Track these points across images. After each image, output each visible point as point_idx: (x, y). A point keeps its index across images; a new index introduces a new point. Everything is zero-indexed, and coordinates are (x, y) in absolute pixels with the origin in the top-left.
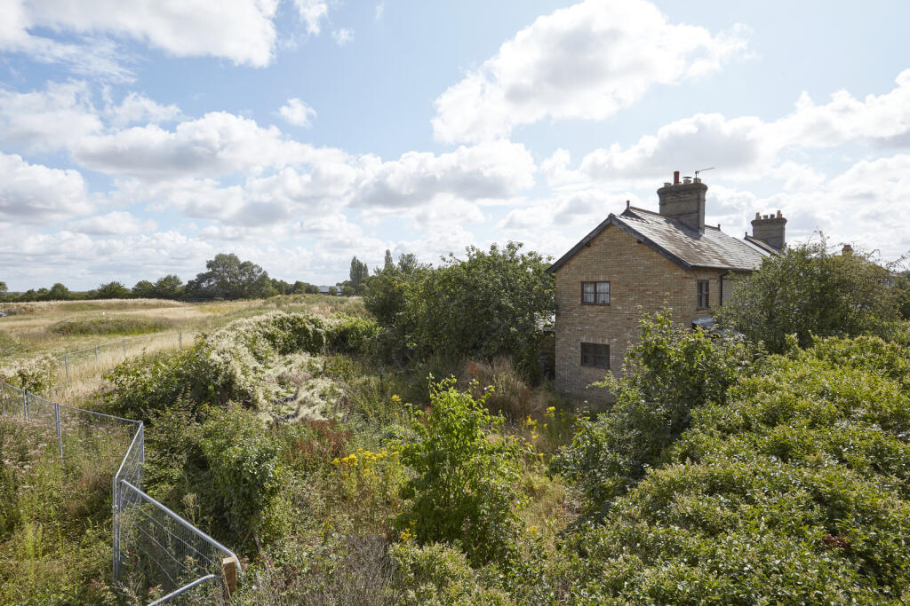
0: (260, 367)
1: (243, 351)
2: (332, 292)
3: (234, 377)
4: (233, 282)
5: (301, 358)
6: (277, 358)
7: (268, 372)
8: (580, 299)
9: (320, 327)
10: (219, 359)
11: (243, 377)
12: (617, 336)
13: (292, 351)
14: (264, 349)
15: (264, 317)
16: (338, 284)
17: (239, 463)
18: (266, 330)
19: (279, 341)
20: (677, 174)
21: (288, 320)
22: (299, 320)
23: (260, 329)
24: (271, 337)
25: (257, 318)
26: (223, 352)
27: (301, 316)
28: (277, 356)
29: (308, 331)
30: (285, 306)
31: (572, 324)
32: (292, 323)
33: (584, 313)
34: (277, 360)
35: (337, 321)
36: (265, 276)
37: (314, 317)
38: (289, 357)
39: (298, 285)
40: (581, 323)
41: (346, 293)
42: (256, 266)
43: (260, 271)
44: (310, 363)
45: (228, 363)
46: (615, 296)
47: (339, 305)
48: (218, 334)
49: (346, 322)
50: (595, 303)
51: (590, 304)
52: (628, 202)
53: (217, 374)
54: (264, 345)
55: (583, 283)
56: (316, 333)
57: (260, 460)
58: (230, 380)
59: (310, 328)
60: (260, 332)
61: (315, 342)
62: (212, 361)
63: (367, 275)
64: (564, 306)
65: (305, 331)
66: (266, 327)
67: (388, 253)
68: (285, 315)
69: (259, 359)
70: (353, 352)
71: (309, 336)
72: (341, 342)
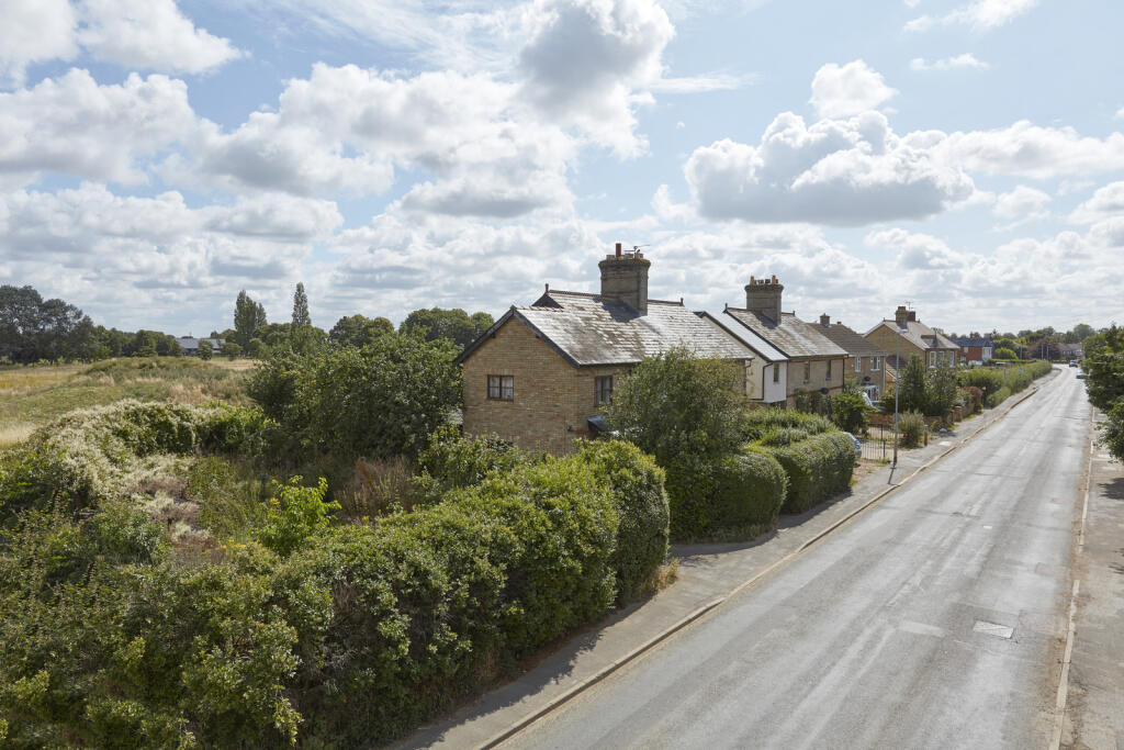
0: (117, 470)
1: (98, 453)
2: (204, 351)
3: (91, 481)
4: (29, 334)
5: (165, 461)
6: (135, 460)
7: (127, 476)
8: (486, 392)
9: (188, 420)
10: (73, 462)
11: (100, 482)
12: (520, 433)
13: (151, 451)
14: (118, 450)
15: (111, 408)
16: (214, 335)
17: (133, 538)
18: (116, 424)
19: (134, 438)
20: (618, 247)
21: (145, 412)
22: (159, 411)
23: (108, 424)
24: (123, 434)
25: (103, 410)
26: (77, 455)
27: (162, 405)
28: (134, 457)
29: (171, 425)
30: (129, 381)
31: (479, 420)
32: (149, 416)
33: (490, 408)
34: (136, 463)
35: (211, 412)
36: (87, 323)
37: (179, 407)
38: (151, 459)
39: (142, 337)
40: (487, 419)
41: (228, 353)
42: (71, 308)
43: (79, 315)
44: (176, 466)
45: (83, 466)
46: (517, 391)
47: (214, 381)
48: (63, 433)
49: (223, 411)
50: (500, 398)
51: (494, 398)
52: (547, 286)
53: (72, 479)
54: (118, 445)
55: (489, 376)
56: (181, 428)
57: (149, 537)
58: (86, 486)
59: (175, 421)
60: (107, 427)
61: (181, 438)
62: (66, 465)
63: (265, 323)
64: (472, 400)
65: (167, 426)
66: (115, 421)
67: (300, 288)
68: (140, 405)
69: (114, 461)
70: (231, 451)
71: (172, 432)
72: (216, 438)
